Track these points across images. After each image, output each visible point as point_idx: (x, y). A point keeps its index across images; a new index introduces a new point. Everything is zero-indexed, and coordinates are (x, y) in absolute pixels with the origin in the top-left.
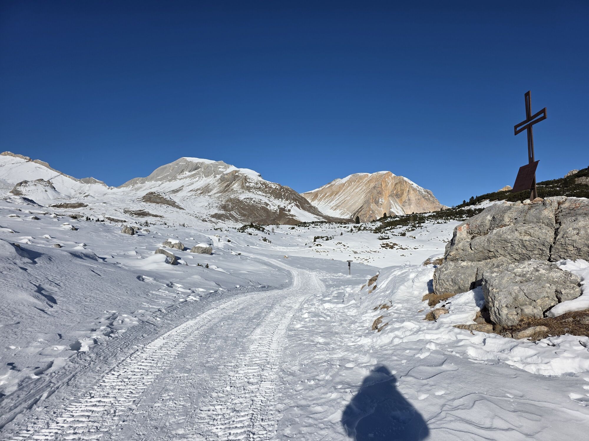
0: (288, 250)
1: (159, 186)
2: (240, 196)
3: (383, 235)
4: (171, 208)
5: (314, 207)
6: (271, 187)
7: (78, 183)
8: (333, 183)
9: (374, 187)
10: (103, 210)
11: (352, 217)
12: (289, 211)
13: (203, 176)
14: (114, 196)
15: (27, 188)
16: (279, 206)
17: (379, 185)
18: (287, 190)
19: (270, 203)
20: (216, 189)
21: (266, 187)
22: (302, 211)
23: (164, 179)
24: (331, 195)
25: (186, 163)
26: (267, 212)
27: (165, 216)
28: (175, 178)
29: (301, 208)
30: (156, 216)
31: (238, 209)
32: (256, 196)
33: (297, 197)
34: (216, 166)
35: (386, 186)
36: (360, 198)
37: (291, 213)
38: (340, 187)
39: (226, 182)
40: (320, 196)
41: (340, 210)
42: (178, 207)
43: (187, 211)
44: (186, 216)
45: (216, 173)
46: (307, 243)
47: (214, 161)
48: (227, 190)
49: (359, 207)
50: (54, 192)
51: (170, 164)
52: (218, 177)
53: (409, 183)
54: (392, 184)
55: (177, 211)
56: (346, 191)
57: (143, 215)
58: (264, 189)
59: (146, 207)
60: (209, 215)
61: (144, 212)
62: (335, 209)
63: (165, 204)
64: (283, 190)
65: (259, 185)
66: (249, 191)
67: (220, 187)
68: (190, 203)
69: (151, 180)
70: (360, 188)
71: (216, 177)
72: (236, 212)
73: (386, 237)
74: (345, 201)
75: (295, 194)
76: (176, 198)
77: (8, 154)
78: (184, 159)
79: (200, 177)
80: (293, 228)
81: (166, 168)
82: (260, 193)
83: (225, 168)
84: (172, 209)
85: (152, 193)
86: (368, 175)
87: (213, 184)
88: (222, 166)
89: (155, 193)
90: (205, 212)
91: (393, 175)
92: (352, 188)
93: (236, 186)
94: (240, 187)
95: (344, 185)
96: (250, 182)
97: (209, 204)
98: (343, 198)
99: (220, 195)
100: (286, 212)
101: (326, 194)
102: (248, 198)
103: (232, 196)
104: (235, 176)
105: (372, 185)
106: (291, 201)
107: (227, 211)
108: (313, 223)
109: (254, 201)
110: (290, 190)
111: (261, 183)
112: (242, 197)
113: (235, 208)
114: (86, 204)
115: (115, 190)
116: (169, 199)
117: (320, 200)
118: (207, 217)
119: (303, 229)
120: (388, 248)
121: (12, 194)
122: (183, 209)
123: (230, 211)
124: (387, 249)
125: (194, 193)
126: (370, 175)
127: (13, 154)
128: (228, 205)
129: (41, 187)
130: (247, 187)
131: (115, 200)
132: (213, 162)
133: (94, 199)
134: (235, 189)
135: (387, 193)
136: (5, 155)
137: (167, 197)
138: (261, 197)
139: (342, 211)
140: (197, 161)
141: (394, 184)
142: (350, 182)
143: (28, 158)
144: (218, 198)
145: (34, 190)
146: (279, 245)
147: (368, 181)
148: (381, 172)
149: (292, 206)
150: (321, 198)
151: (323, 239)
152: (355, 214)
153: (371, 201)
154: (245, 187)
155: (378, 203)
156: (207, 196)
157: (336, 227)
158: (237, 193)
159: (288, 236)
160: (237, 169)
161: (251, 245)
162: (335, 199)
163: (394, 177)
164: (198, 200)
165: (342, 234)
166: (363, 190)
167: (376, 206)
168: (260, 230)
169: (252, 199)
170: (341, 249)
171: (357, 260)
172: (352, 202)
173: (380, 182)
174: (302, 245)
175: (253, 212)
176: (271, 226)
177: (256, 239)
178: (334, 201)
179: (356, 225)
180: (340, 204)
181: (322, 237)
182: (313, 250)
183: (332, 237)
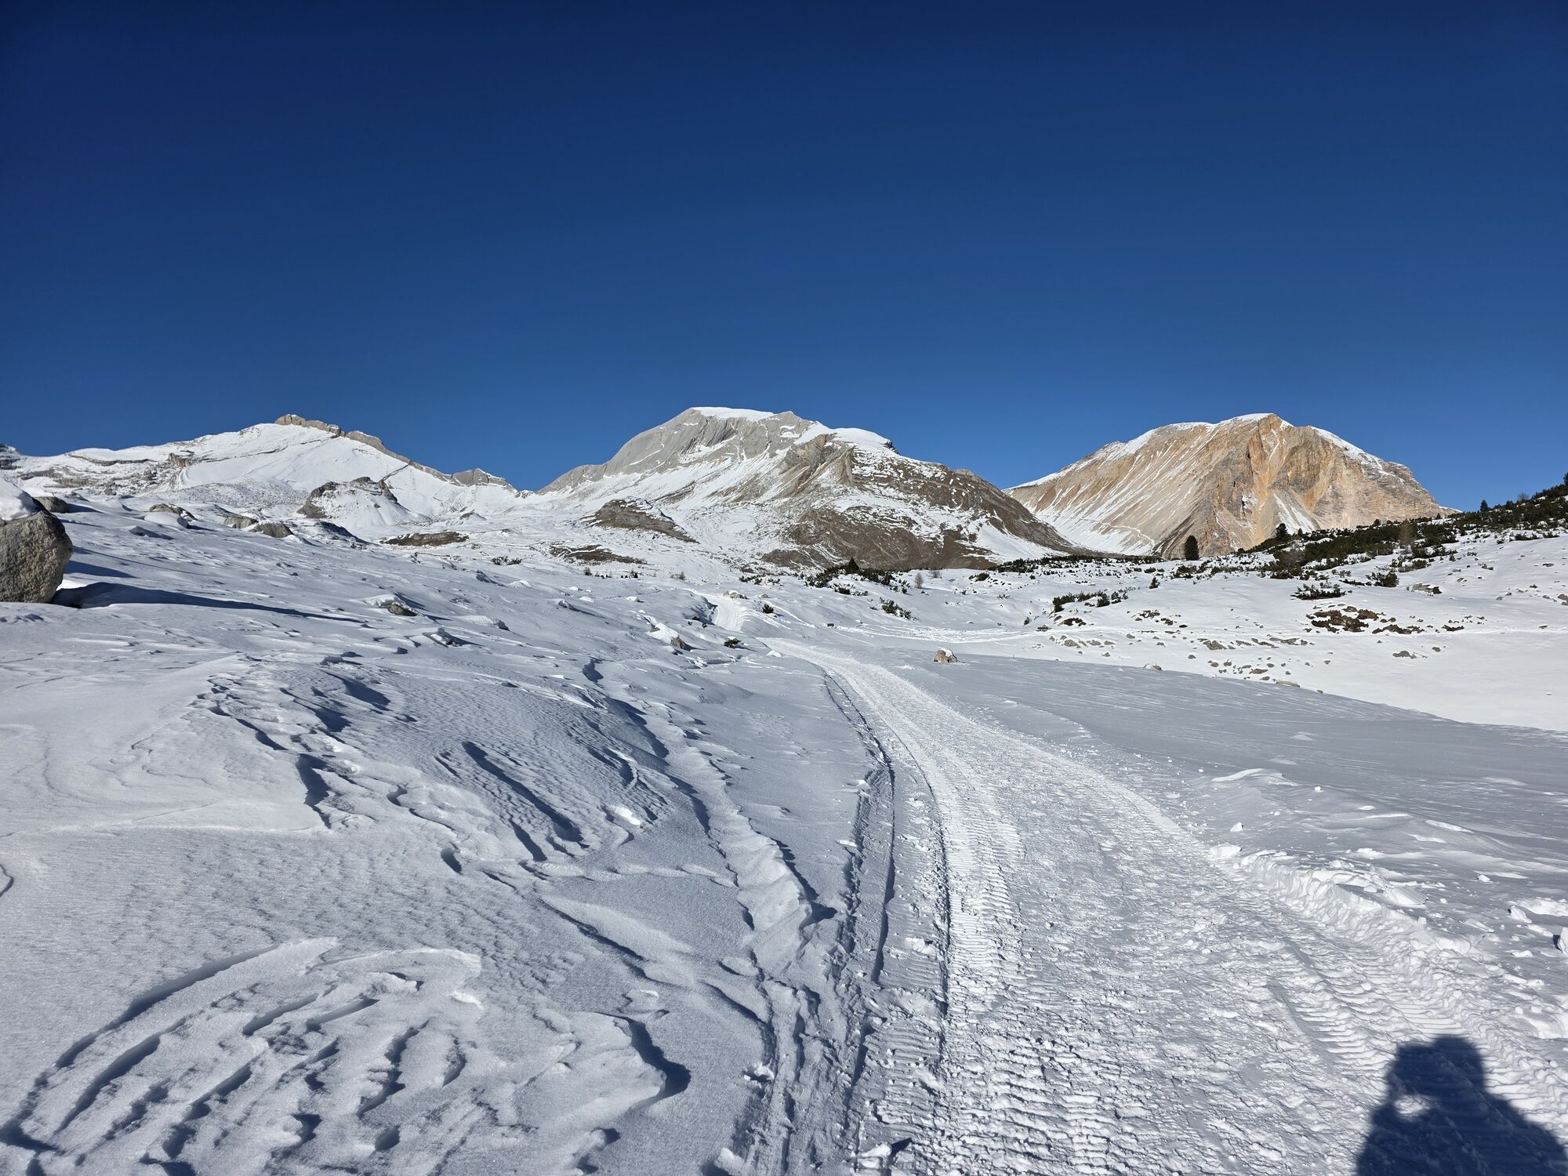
0: (965, 641)
1: (636, 484)
2: (838, 503)
3: (1311, 582)
4: (663, 539)
5: (1045, 527)
6: (920, 476)
7: (447, 486)
8: (1099, 455)
9: (1226, 462)
10: (504, 548)
11: (1159, 550)
12: (973, 537)
13: (743, 454)
14: (529, 513)
15: (334, 501)
16: (942, 526)
17: (1239, 456)
18: (965, 479)
19: (917, 519)
20: (775, 486)
21: (907, 476)
22: (1009, 538)
23: (646, 467)
24: (1093, 491)
25: (700, 423)
26: (910, 542)
27: (649, 560)
28: (671, 463)
29: (1006, 530)
30: (627, 560)
31: (831, 536)
32: (881, 502)
33: (995, 499)
34: (775, 427)
35: (1263, 457)
36: (1181, 495)
37: (978, 544)
38: (1119, 467)
39: (800, 468)
40: (1060, 494)
41: (1122, 531)
42: (683, 537)
43: (704, 546)
44: (699, 559)
45: (774, 444)
46: (1032, 617)
47: (771, 414)
48: (803, 489)
49: (1180, 522)
50: (393, 509)
51: (661, 427)
52: (781, 454)
53: (1335, 447)
54: (1281, 450)
55: (678, 547)
56: (1140, 475)
57: (596, 558)
58: (901, 480)
59: (604, 538)
60: (759, 554)
61: (598, 551)
62: (1107, 530)
63: (649, 529)
64: (955, 480)
65: (889, 471)
66: (861, 489)
67: (786, 480)
68: (710, 525)
69: (615, 470)
70: (1181, 466)
72: (826, 546)
73: (1326, 590)
74: (1135, 506)
75: (988, 492)
76: (678, 514)
77: (292, 421)
78: (694, 411)
79: (734, 458)
80: (983, 577)
81: (650, 438)
82: (891, 491)
83: (799, 430)
84: (666, 542)
85: (617, 503)
86: (1204, 428)
87: (768, 473)
88: (791, 424)
89: (624, 502)
90: (749, 547)
91: (1285, 424)
92: (1157, 468)
93: (826, 476)
94: (836, 478)
95: (1132, 458)
96: (864, 465)
97: (758, 527)
98: (1129, 496)
99: (785, 503)
100: (964, 543)
101: (1079, 488)
102: (858, 508)
103: (817, 502)
104: (824, 450)
105: (1219, 455)
106: (976, 511)
107: (803, 543)
108: (1045, 561)
109: (875, 515)
110: (974, 479)
111: (892, 466)
112: (842, 506)
113: (823, 536)
114: (462, 534)
115: (533, 498)
116: (658, 516)
117: (1061, 505)
118: (753, 560)
119: (1014, 579)
120: (1340, 627)
121: (303, 516)
122: (694, 541)
123: (811, 544)
124: (1334, 630)
125: (722, 498)
126: (1211, 427)
127: (302, 420)
128: (807, 527)
129: (365, 497)
130: (857, 476)
131: (530, 523)
132: (767, 415)
133: (483, 523)
134: (824, 485)
135: (1265, 476)
136: (285, 423)
137: (654, 512)
138: (893, 504)
139: (1127, 533)
140: (726, 417)
141: (1287, 450)
142: (1149, 451)
143: (335, 428)
144: (782, 509)
145: (352, 504)
146: (936, 625)
147: (1207, 446)
148: (1245, 418)
149: (981, 525)
150: (1065, 501)
151: (1088, 601)
152: (1166, 541)
153: (1216, 503)
154: (851, 478)
155: (1238, 509)
156: (752, 507)
157: (1121, 570)
158: (831, 494)
159: (966, 601)
160: (830, 431)
161: (841, 624)
162: (1106, 500)
163: (1288, 429)
164: (731, 517)
165: (1154, 584)
166: (1190, 471)
167: (1232, 516)
168: (877, 581)
169: (870, 508)
170: (1156, 634)
171: (1221, 672)
172: (1158, 506)
173: (1245, 445)
174: (1013, 623)
175: (872, 544)
176: (914, 573)
177: (860, 606)
178: (1105, 505)
179: (1187, 564)
180: (1122, 514)
181: (1083, 598)
182: (1052, 638)
183: (1121, 595)
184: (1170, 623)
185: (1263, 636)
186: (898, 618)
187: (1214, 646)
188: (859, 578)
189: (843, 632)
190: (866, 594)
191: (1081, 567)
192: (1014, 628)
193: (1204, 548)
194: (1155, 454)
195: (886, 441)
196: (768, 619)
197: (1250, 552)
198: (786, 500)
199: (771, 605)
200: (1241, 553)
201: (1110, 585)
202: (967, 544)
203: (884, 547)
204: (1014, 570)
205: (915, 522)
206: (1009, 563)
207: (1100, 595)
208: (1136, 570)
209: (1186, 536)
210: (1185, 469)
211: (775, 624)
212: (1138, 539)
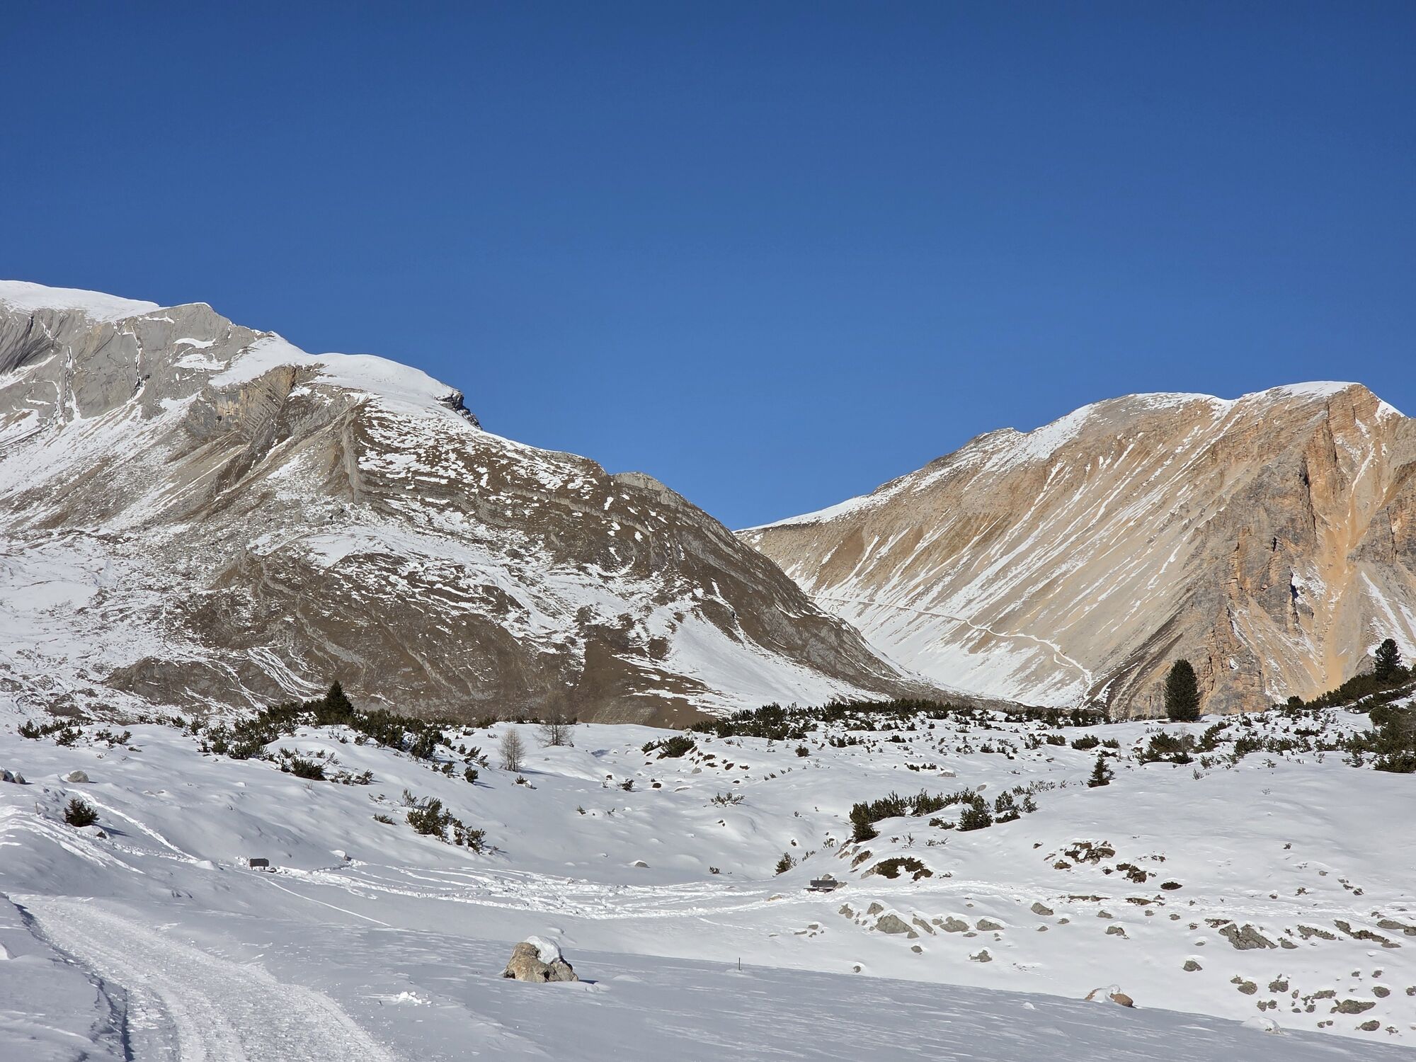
0: (622, 913)
2: (317, 543)
5: (837, 628)
6: (532, 483)
8: (968, 457)
9: (1256, 491)
11: (1102, 696)
12: (659, 648)
13: (72, 404)
16: (583, 615)
17: (1284, 479)
18: (644, 499)
19: (520, 593)
20: (153, 493)
21: (497, 483)
22: (746, 652)
24: (953, 544)
26: (501, 653)
29: (740, 633)
31: (299, 630)
32: (430, 545)
33: (716, 552)
34: (160, 340)
35: (1339, 483)
36: (1154, 565)
37: (672, 665)
38: (1013, 489)
39: (222, 447)
40: (874, 549)
41: (1018, 645)
46: (795, 853)
47: (152, 306)
48: (228, 503)
49: (1151, 629)
52: (175, 409)
54: (1377, 470)
56: (1061, 513)
58: (484, 493)
60: (99, 669)
62: (983, 643)
64: (618, 501)
65: (453, 468)
66: (379, 510)
67: (183, 477)
70: (1155, 497)
71: (159, 411)
72: (283, 654)
74: (1049, 587)
75: (698, 533)
79: (47, 413)
80: (678, 748)
82: (456, 520)
83: (226, 351)
86: (1206, 408)
87: (138, 458)
88: (204, 334)
90: (74, 649)
91: (1385, 408)
92: (1100, 494)
93: (291, 473)
94: (317, 479)
95: (1042, 471)
96: (388, 449)
97: (102, 596)
98: (1035, 562)
99: (179, 536)
100: (636, 661)
101: (919, 536)
102: (371, 558)
103: (265, 539)
104: (287, 405)
105: (1240, 475)
106: (670, 582)
107: (222, 642)
108: (834, 712)
109: (412, 578)
110: (664, 499)
111: (461, 455)
112: (329, 551)
113: (276, 627)
117: (877, 577)
118: (83, 684)
123: (242, 646)
125: (7, 517)
126: (1222, 406)
128: (234, 602)
130: (370, 478)
132: (142, 308)
134: (283, 496)
138: (461, 553)
139: (1028, 652)
140: (30, 306)
141: (1390, 472)
142: (1082, 454)
144: (168, 552)
147: (1213, 451)
148: (1298, 389)
149: (680, 617)
150: (885, 565)
151: (936, 815)
152: (1120, 676)
153: (1234, 588)
154: (355, 480)
155: (1282, 603)
156: (88, 544)
157: (1014, 739)
158: (301, 519)
159: (633, 807)
160: (304, 359)
161: (290, 860)
162: (983, 568)
163: (1393, 422)
164: (30, 567)
165: (1100, 777)
166: (1175, 508)
167: (1268, 621)
168: (400, 746)
169: (400, 561)
170: (1104, 906)
171: (1262, 1006)
172: (1101, 589)
173: (1297, 453)
174: (750, 869)
175: (404, 654)
176: (501, 728)
177: (348, 813)
178: (978, 581)
179: (1174, 729)
180: (1015, 605)
181: (925, 805)
182: (846, 911)
183: (1018, 801)
184: (1138, 876)
185: (1361, 918)
186: (446, 847)
187: (1245, 939)
188: (352, 735)
189: (292, 883)
190: (366, 779)
191: (921, 730)
192: (750, 881)
193: (1209, 693)
194: (1095, 463)
195: (447, 391)
196: (79, 842)
197: (1317, 705)
198: (181, 528)
199: (91, 802)
200: (1294, 707)
201: (991, 776)
202: (645, 663)
203: (434, 663)
204: (757, 732)
205: (513, 602)
206: (746, 715)
207: (967, 799)
208: (1052, 740)
209: (1168, 663)
210: (1163, 504)
211: (96, 855)
212: (1055, 667)
